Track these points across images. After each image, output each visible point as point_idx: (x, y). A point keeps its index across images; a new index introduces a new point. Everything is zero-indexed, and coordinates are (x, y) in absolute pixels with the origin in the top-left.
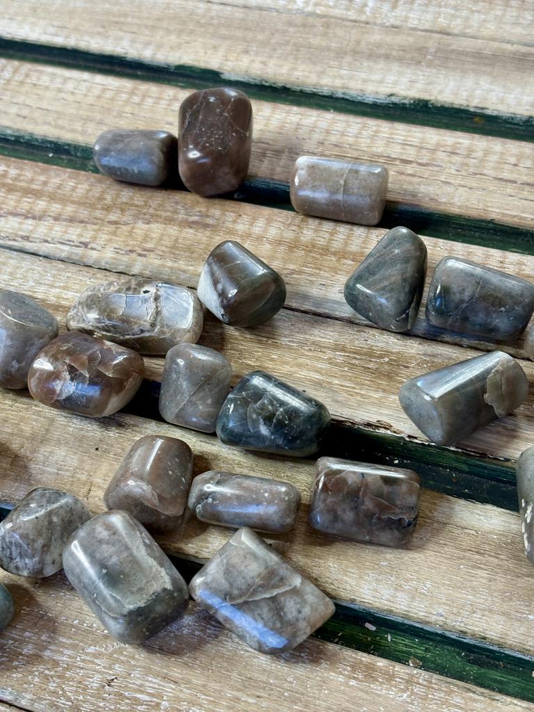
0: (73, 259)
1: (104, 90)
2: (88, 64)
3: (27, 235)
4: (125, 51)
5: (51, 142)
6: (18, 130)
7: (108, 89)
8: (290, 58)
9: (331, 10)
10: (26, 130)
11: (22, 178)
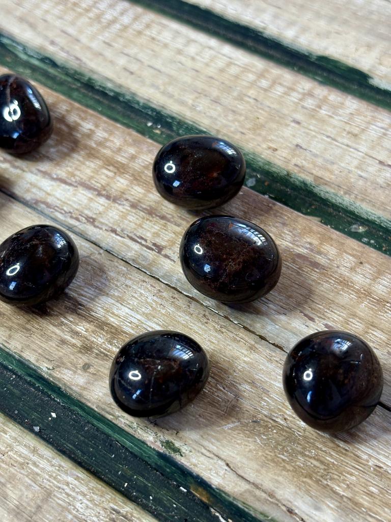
0: (139, 264)
1: (229, 64)
2: (217, 30)
3: (94, 216)
4: (263, 25)
5: (153, 110)
6: (120, 86)
7: (235, 64)
10: (129, 89)
11: (108, 144)
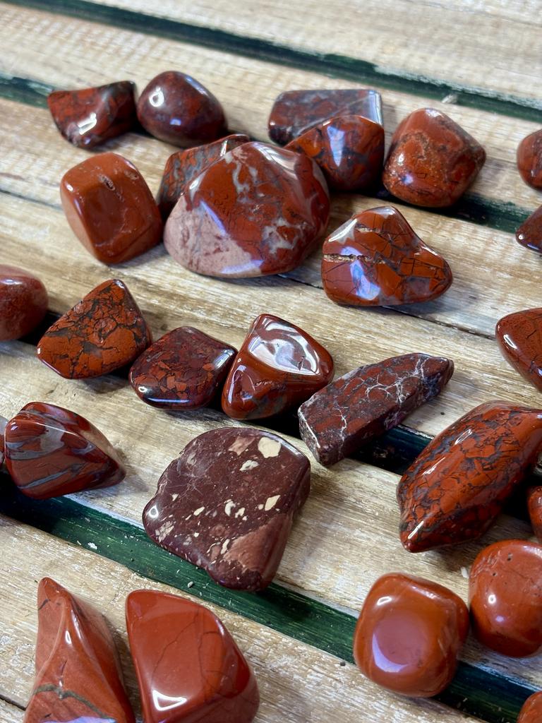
2: (230, 47)
4: (271, 35)
7: (251, 73)
8: (454, 55)
9: (502, 10)
